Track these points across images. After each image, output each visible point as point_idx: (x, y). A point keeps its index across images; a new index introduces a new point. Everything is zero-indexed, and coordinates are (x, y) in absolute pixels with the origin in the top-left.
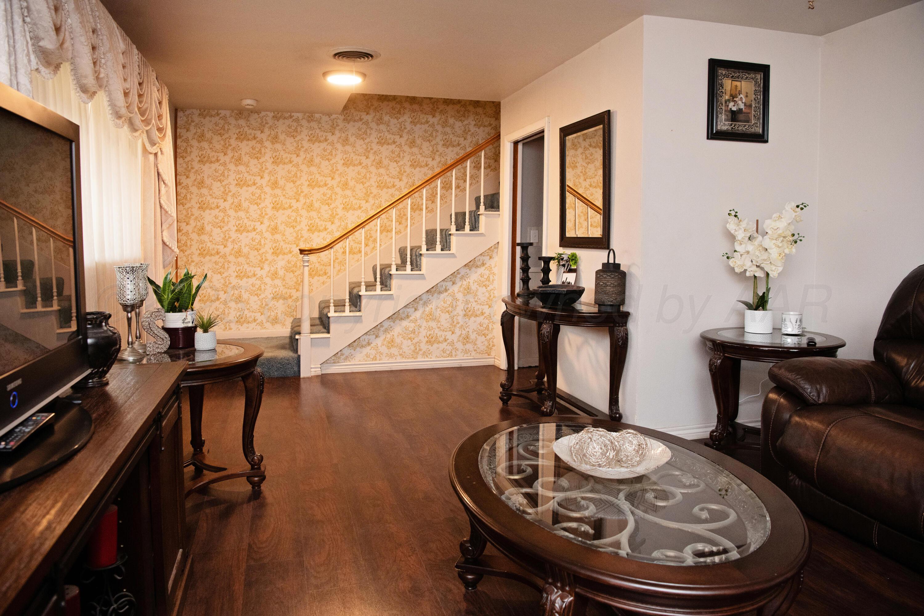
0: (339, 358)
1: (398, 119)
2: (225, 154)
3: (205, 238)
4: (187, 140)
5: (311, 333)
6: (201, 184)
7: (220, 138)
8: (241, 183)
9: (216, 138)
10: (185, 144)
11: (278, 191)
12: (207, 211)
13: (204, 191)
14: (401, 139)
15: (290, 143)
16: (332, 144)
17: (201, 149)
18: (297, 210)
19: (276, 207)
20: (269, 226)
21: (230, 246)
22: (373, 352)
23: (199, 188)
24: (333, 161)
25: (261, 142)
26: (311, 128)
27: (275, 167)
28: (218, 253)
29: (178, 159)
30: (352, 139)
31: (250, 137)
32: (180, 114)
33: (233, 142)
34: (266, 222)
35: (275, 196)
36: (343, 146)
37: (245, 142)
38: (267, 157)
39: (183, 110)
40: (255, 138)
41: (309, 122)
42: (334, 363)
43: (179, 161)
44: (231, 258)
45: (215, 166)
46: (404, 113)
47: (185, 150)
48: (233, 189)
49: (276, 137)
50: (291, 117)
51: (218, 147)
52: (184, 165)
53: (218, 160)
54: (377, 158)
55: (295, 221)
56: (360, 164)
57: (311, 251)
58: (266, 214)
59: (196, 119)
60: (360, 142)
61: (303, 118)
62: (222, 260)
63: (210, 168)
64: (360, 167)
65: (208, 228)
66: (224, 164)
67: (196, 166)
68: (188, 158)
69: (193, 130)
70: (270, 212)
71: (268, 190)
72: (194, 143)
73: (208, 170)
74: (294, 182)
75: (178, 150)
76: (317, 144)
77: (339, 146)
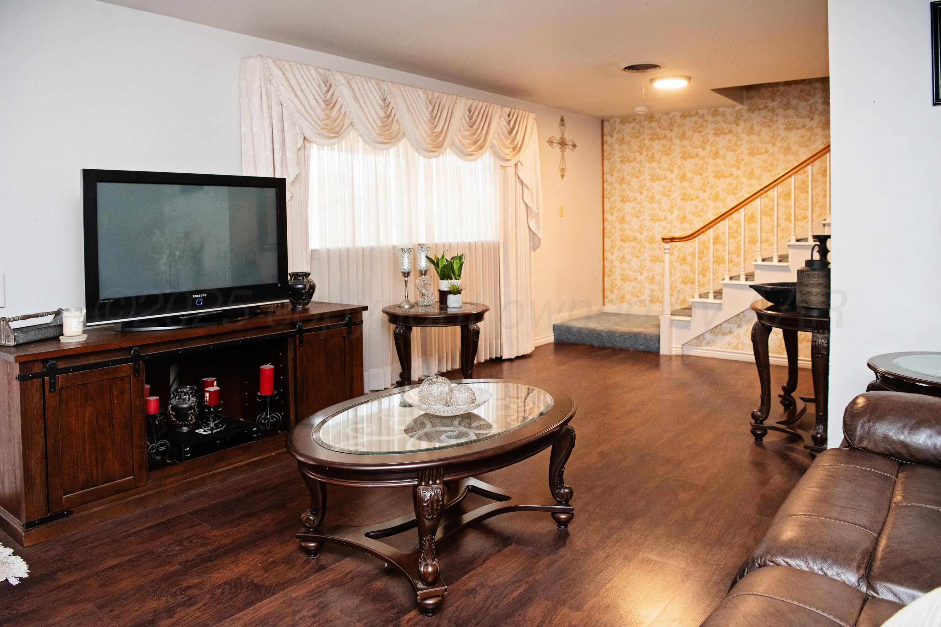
0: (701, 342)
1: (806, 100)
2: (641, 154)
3: (625, 226)
4: (611, 145)
5: (672, 315)
6: (622, 181)
7: (636, 140)
8: (654, 178)
9: (634, 140)
10: (609, 148)
11: (686, 184)
12: (627, 204)
13: (625, 186)
14: (812, 122)
15: (697, 139)
16: (737, 135)
17: (622, 151)
18: (703, 201)
19: (685, 198)
20: (678, 216)
21: (645, 233)
22: (735, 341)
23: (621, 184)
24: (739, 151)
25: (671, 140)
26: (716, 122)
27: (684, 162)
28: (635, 239)
29: (605, 161)
30: (757, 128)
31: (661, 136)
32: (606, 124)
33: (647, 143)
34: (676, 212)
35: (683, 188)
36: (748, 135)
37: (657, 142)
38: (676, 153)
39: (608, 120)
40: (665, 137)
41: (714, 116)
42: (696, 346)
43: (606, 162)
44: (646, 244)
45: (633, 164)
46: (815, 94)
47: (610, 154)
48: (648, 183)
49: (684, 134)
50: (697, 114)
51: (635, 147)
52: (610, 166)
53: (635, 160)
54: (785, 144)
55: (702, 210)
56: (767, 152)
57: (672, 240)
58: (676, 205)
59: (618, 126)
60: (765, 130)
61: (708, 114)
62: (639, 246)
63: (629, 166)
64: (766, 155)
65: (628, 218)
66: (640, 162)
67: (618, 165)
68: (612, 160)
69: (615, 135)
70: (679, 203)
71: (677, 182)
72: (617, 146)
73: (627, 168)
74: (700, 174)
75: (605, 154)
76: (722, 136)
77: (744, 136)
